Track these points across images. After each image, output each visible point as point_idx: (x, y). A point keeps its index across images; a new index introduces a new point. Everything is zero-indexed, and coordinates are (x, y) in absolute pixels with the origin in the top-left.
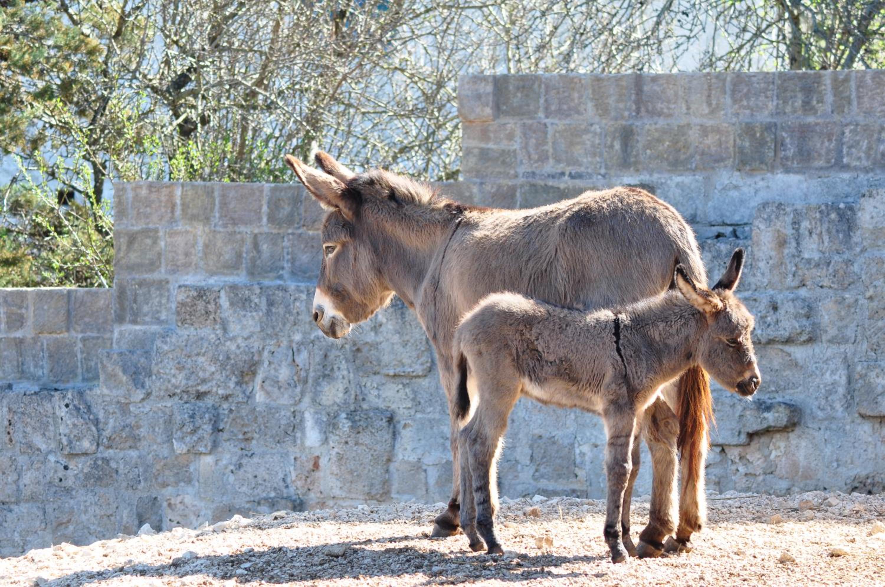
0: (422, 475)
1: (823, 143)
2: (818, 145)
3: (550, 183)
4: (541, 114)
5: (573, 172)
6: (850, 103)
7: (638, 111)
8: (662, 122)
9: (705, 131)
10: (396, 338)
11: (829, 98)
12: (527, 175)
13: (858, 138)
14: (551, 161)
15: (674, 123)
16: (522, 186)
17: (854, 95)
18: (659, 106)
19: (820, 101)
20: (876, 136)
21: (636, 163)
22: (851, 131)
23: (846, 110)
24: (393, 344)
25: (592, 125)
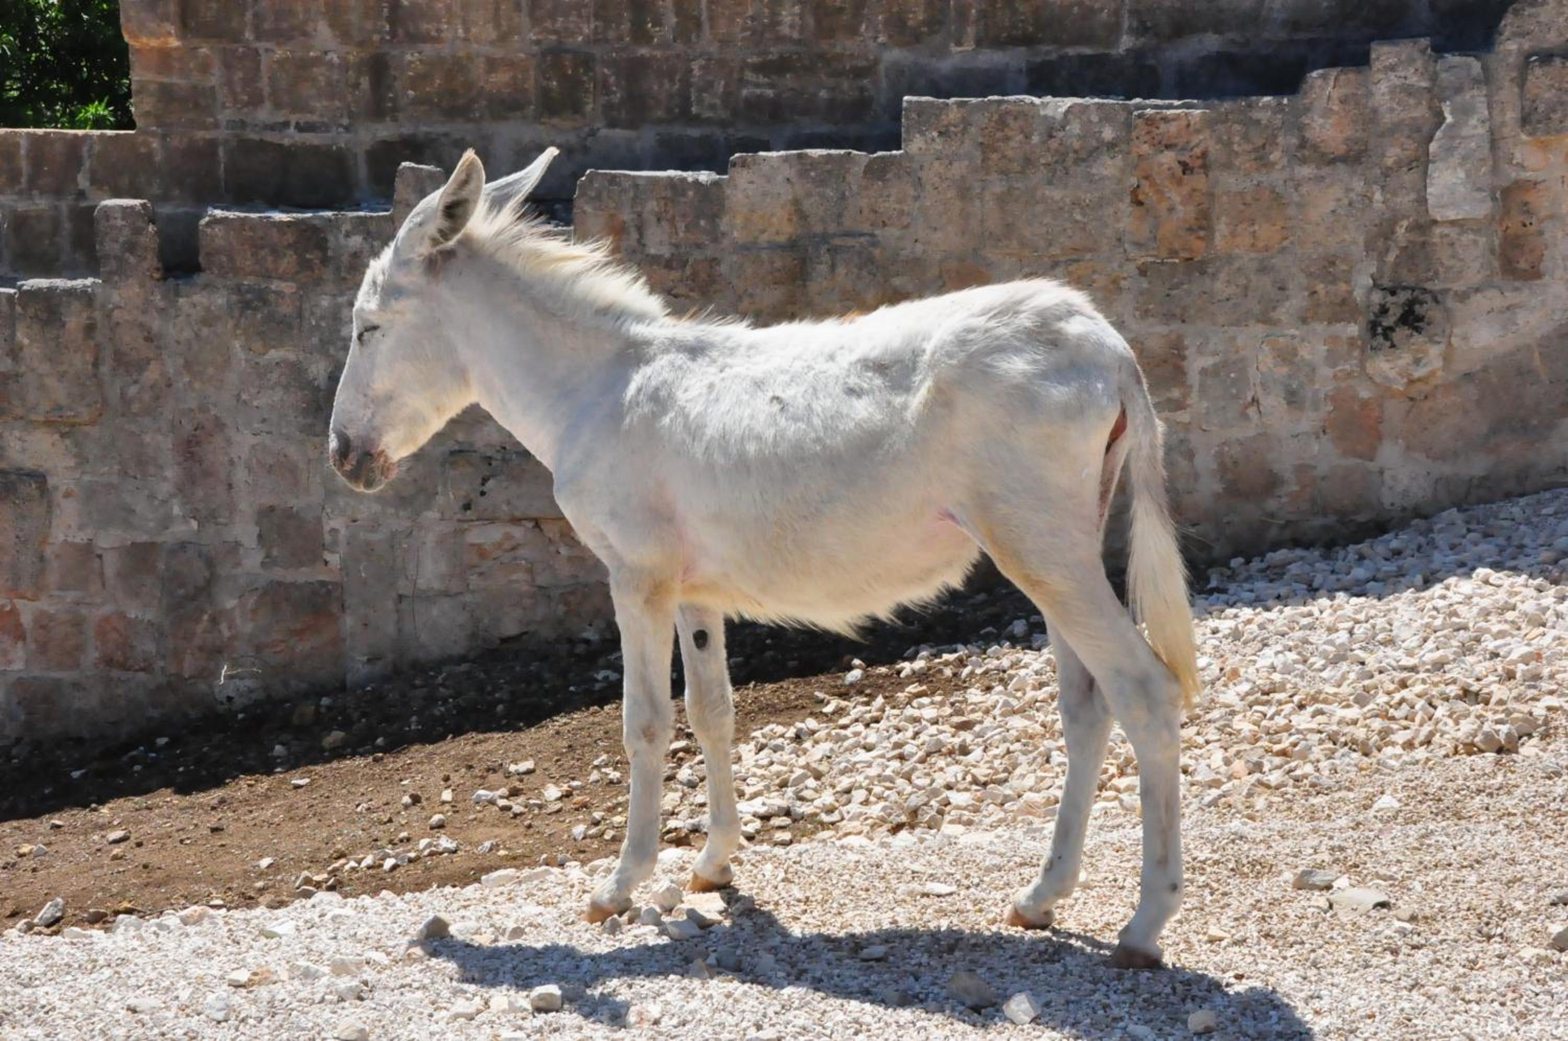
0: (96, 563)
1: (661, 86)
2: (656, 87)
3: (270, 137)
4: (248, 35)
5: (302, 122)
6: (699, 25)
7: (393, 33)
8: (428, 49)
9: (492, 65)
10: (45, 368)
11: (672, 20)
12: (232, 124)
13: (710, 78)
14: (268, 105)
15: (445, 50)
16: (226, 142)
17: (704, 17)
18: (425, 26)
19: (657, 23)
20: (736, 76)
21: (395, 109)
22: (701, 68)
23: (693, 37)
24: (41, 375)
25: (326, 53)
